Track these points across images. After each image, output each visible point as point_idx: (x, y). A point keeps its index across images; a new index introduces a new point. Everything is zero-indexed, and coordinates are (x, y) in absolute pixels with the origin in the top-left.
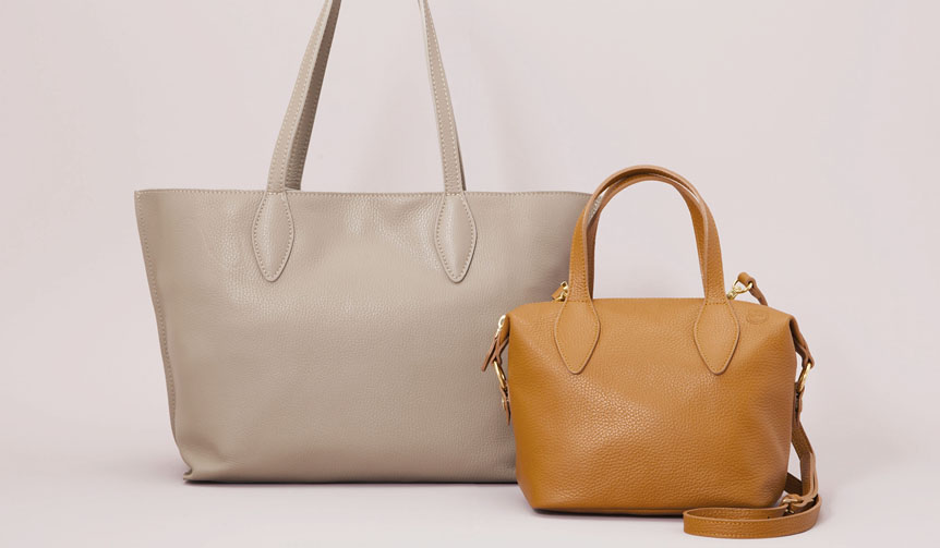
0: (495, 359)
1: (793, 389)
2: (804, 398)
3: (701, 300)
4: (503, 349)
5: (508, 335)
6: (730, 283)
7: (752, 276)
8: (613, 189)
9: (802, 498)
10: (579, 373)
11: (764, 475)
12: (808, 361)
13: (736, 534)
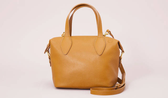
0: (47, 51)
1: (119, 58)
2: (122, 60)
3: (97, 36)
4: (49, 48)
5: (50, 45)
6: (104, 32)
7: (110, 30)
8: (76, 9)
9: (121, 85)
10: (66, 54)
11: (111, 79)
12: (123, 51)
13: (102, 94)
